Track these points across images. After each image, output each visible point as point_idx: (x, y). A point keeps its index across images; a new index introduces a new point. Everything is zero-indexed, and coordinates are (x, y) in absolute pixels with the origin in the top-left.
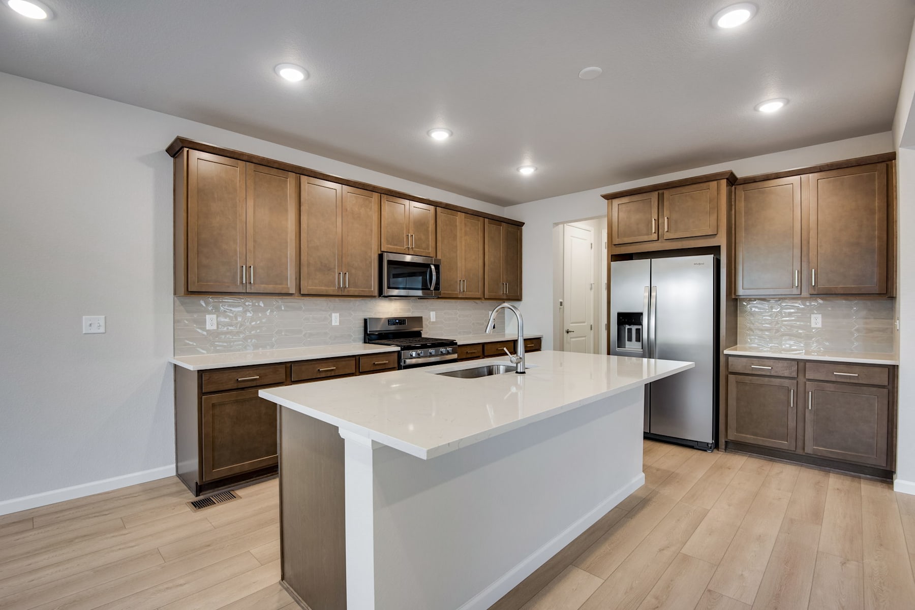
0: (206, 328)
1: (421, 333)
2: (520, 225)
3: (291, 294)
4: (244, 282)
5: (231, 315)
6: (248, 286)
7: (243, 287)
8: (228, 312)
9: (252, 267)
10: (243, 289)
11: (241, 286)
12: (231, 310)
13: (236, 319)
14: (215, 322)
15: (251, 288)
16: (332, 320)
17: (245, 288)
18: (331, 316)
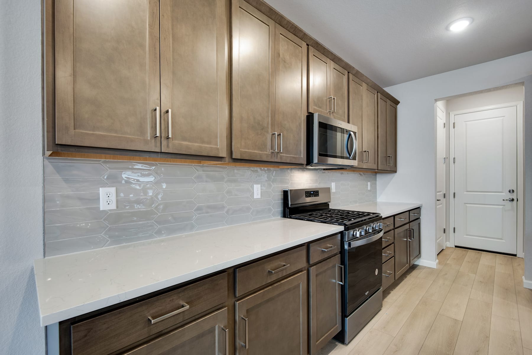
0: (99, 208)
1: (329, 204)
2: (397, 102)
3: (220, 158)
4: (158, 134)
5: (138, 187)
6: (164, 142)
7: (156, 142)
8: (134, 184)
9: (170, 111)
10: (156, 146)
11: (153, 141)
12: (138, 181)
13: (146, 193)
14: (113, 198)
15: (168, 146)
16: (254, 192)
17: (159, 144)
18: (253, 187)
